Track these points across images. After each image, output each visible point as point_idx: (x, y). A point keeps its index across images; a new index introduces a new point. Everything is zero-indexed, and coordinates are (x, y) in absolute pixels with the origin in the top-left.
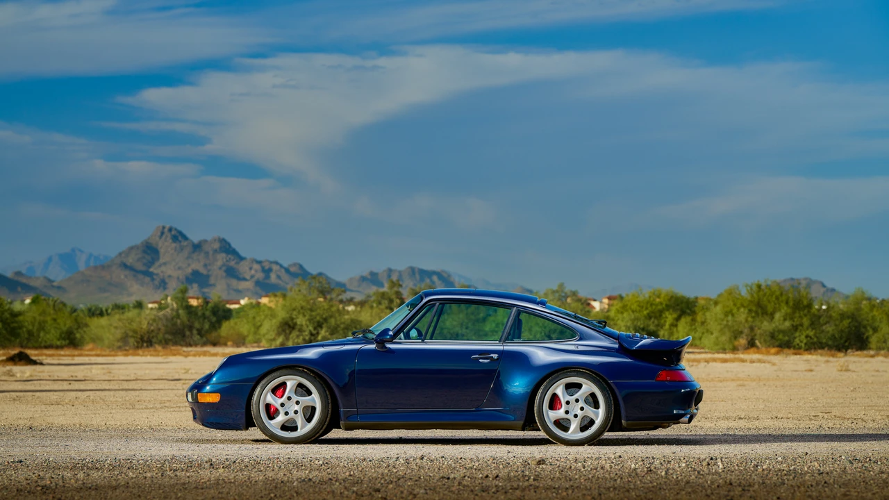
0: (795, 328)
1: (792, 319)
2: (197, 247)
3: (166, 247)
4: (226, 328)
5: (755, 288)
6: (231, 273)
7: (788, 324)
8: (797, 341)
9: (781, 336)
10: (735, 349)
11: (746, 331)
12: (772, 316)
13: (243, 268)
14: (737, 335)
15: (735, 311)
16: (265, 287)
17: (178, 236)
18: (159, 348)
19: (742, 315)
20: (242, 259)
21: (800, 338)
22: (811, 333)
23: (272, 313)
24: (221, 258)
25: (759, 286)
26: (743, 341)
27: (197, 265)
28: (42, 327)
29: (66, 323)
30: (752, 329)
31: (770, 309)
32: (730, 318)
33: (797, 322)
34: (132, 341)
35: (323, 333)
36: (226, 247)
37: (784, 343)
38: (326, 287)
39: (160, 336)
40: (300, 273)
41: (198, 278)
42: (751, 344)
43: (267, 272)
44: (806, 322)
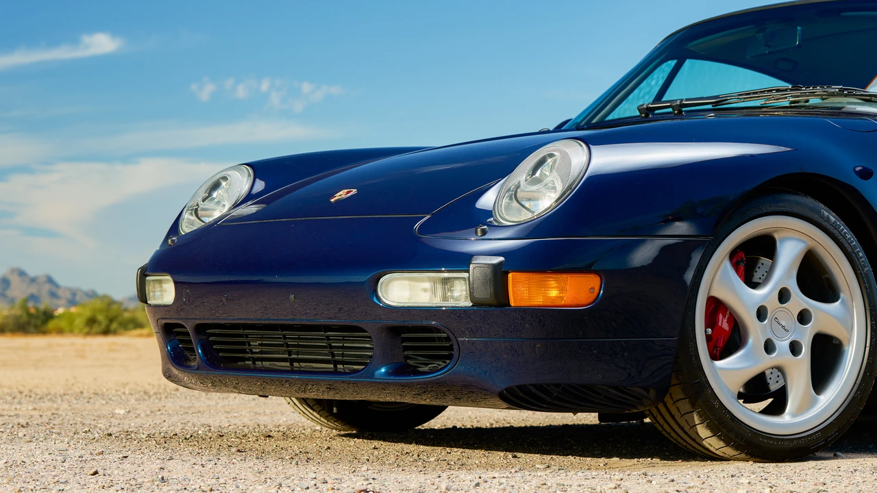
2: (33, 280)
3: (15, 280)
4: (51, 325)
6: (53, 295)
13: (60, 292)
16: (72, 302)
17: (22, 274)
18: (9, 334)
20: (57, 286)
23: (80, 315)
24: (47, 287)
27: (33, 290)
35: (114, 326)
36: (50, 280)
38: (111, 302)
40: (92, 295)
41: (33, 297)
43: (74, 294)
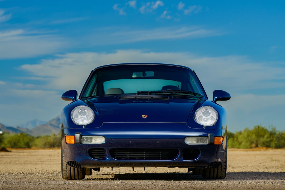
0: (271, 141)
1: (270, 137)
5: (257, 127)
7: (269, 139)
8: (272, 145)
9: (266, 144)
10: (251, 148)
11: (255, 142)
12: (263, 136)
14: (252, 143)
15: (250, 135)
19: (254, 137)
21: (273, 144)
22: (276, 142)
25: (259, 127)
26: (254, 145)
28: (19, 141)
29: (26, 140)
30: (257, 141)
31: (262, 134)
32: (249, 137)
33: (271, 138)
34: (47, 146)
37: (267, 146)
39: (57, 144)
42: (257, 146)
44: (275, 139)
